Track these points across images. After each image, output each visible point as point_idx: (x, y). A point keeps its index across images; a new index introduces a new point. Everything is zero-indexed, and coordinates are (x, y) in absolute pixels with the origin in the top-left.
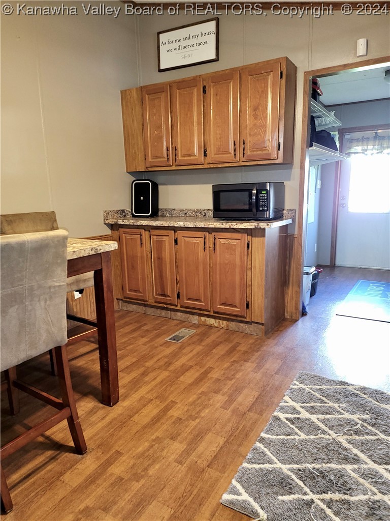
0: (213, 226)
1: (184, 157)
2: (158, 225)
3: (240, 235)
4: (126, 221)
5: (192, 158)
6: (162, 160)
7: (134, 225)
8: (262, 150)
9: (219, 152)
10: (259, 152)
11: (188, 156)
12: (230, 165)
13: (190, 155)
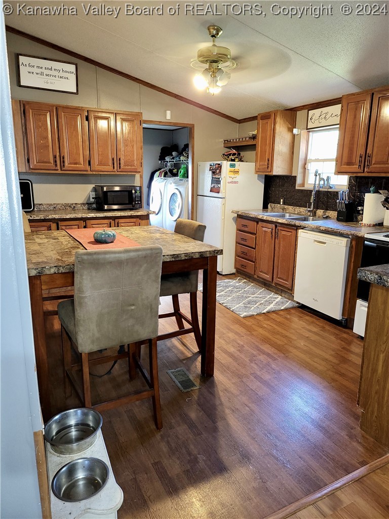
0: (119, 215)
1: (71, 164)
2: (72, 217)
3: (135, 219)
4: (35, 216)
5: (77, 166)
6: (49, 164)
7: (45, 219)
8: (131, 166)
9: (100, 164)
10: (129, 167)
11: (74, 164)
12: (109, 173)
13: (76, 164)
